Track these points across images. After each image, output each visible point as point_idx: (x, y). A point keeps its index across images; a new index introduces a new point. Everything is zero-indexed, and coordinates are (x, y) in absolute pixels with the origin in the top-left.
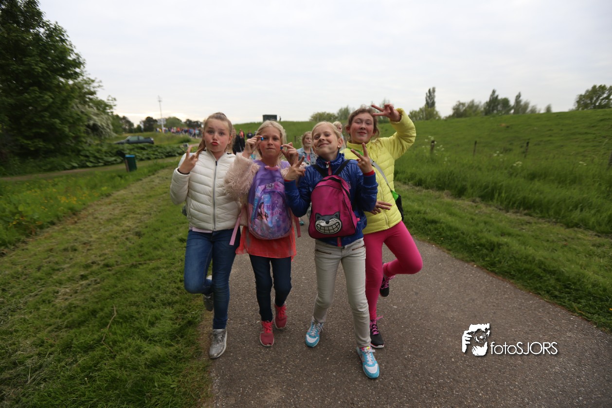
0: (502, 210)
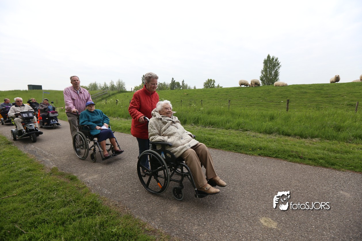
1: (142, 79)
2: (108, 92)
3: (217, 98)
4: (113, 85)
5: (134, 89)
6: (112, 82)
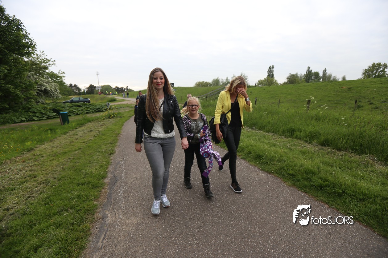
1: (267, 70)
5: (258, 83)
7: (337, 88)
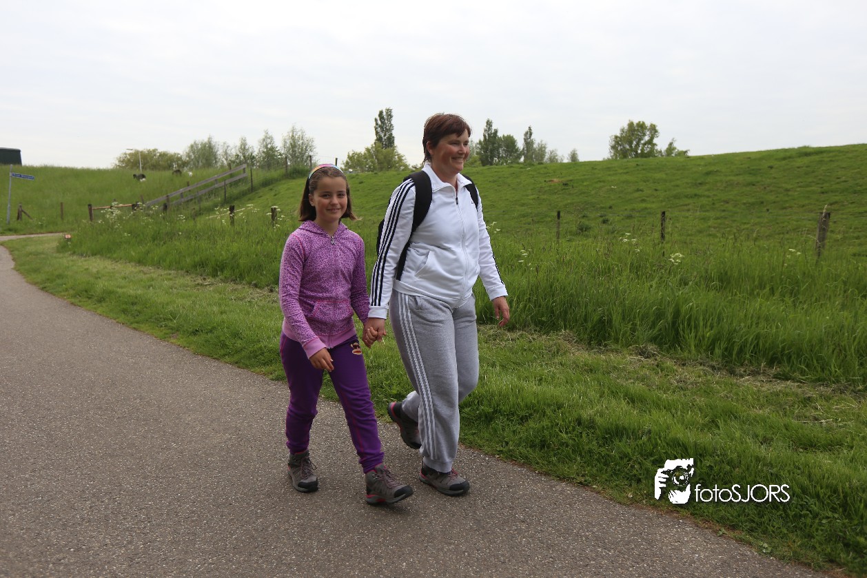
0: (719, 369)
1: (374, 124)
2: (248, 173)
3: (704, 201)
4: (272, 149)
5: (347, 163)
6: (266, 137)
7: (541, 183)
